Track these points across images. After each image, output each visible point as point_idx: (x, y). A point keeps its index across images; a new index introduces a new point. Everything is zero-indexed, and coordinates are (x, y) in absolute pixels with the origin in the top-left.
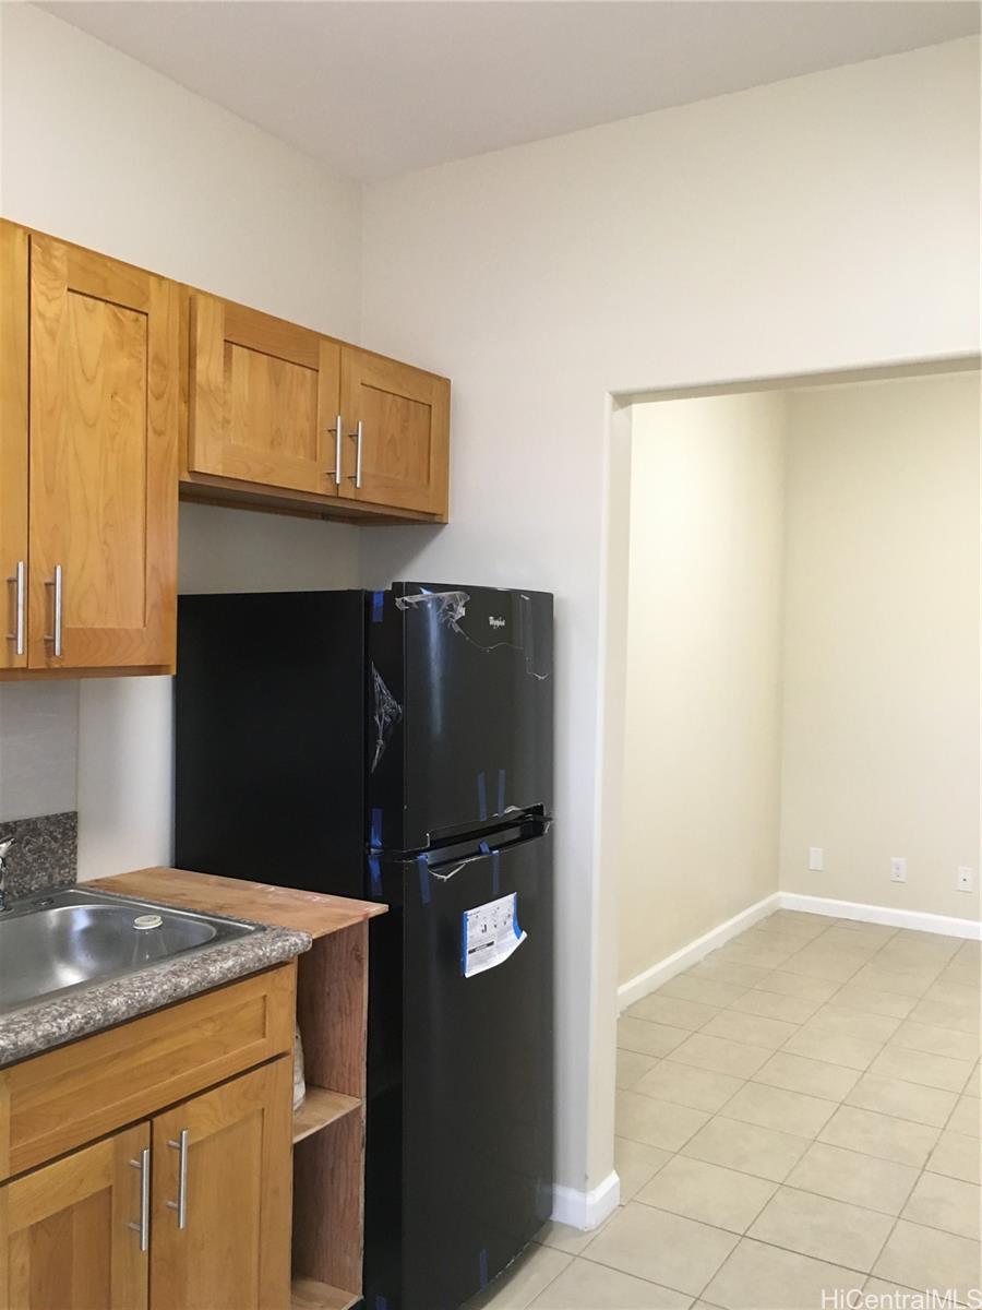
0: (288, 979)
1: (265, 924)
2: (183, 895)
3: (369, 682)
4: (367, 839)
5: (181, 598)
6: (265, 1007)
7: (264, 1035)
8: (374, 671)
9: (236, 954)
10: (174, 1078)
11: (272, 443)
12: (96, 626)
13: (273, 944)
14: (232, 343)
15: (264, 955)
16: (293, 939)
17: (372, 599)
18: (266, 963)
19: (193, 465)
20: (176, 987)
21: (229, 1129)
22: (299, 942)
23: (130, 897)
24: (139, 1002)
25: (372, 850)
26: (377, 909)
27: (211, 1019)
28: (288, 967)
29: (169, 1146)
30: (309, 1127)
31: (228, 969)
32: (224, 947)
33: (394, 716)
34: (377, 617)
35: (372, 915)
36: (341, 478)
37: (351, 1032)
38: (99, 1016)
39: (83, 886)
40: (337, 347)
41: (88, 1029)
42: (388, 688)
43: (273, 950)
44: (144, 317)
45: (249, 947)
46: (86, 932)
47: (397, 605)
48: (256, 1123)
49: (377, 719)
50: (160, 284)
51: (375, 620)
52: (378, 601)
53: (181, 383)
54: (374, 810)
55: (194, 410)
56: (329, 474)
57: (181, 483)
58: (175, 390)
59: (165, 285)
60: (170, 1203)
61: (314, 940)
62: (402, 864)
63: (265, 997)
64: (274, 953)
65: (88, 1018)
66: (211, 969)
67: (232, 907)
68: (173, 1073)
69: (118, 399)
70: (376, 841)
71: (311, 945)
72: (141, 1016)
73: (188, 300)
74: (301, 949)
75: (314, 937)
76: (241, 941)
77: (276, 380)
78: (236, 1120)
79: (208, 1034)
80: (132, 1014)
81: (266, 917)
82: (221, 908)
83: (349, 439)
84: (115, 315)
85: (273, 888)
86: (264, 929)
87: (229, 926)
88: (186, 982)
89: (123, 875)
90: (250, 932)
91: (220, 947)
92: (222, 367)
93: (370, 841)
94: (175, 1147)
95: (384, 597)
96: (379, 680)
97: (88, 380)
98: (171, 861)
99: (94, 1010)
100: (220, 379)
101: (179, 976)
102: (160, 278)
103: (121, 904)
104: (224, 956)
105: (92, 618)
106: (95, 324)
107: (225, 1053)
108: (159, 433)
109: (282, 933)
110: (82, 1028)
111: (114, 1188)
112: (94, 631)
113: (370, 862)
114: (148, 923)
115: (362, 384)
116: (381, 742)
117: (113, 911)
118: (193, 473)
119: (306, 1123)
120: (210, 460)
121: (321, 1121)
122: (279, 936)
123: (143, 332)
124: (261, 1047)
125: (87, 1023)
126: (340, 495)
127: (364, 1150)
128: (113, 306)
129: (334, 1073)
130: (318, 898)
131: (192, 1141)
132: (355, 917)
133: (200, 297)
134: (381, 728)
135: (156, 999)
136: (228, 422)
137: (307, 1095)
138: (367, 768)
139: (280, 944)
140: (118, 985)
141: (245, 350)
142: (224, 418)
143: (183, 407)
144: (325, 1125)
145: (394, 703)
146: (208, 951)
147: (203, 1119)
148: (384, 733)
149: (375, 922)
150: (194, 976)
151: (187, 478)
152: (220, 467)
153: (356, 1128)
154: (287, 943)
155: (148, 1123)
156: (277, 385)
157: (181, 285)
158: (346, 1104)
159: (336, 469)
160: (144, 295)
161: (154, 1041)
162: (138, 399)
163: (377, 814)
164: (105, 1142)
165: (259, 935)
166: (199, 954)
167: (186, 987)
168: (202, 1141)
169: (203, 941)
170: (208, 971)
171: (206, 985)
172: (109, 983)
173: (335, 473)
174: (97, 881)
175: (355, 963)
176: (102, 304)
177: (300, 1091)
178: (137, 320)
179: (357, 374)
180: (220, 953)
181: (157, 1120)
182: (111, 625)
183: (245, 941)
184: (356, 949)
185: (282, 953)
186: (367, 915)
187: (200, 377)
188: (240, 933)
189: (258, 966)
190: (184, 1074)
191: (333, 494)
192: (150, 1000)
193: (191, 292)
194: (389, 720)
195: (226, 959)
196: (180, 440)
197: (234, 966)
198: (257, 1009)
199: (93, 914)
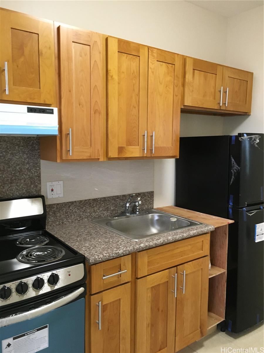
0: (208, 237)
1: (202, 223)
2: (179, 213)
3: (231, 161)
4: (228, 202)
5: (181, 138)
6: (203, 244)
7: (202, 250)
8: (232, 158)
9: (196, 229)
10: (182, 258)
11: (204, 96)
12: (161, 146)
13: (205, 228)
14: (195, 70)
15: (203, 230)
16: (210, 227)
17: (232, 138)
18: (204, 232)
19: (184, 103)
20: (183, 236)
21: (194, 272)
22: (212, 228)
23: (167, 213)
24: (175, 238)
25: (229, 206)
26: (231, 221)
27: (190, 245)
28: (208, 234)
29: (181, 274)
30: (213, 275)
31: (195, 233)
32: (193, 227)
33: (237, 170)
34: (233, 143)
35: (230, 223)
36: (222, 104)
37: (223, 253)
38: (166, 241)
39: (155, 209)
40: (222, 67)
41: (164, 243)
42: (236, 162)
43: (205, 229)
44: (174, 65)
45: (199, 228)
46: (157, 220)
47: (239, 139)
48: (200, 272)
49: (232, 171)
50: (178, 56)
51: (232, 144)
52: (234, 139)
53: (182, 82)
54: (231, 195)
55: (185, 89)
56: (218, 103)
57: (181, 108)
58: (180, 84)
59: (179, 56)
60: (181, 287)
61: (215, 228)
62: (239, 210)
63: (203, 241)
64: (205, 230)
65: (164, 241)
66: (191, 232)
67: (192, 217)
68: (182, 256)
69: (167, 88)
70: (231, 204)
71: (214, 229)
72: (175, 242)
73: (184, 59)
74: (212, 230)
75: (215, 227)
76: (197, 226)
77: (206, 78)
78: (196, 270)
79: (190, 248)
80: (173, 241)
81: (202, 221)
82: (189, 217)
83: (224, 93)
84: (167, 66)
85: (202, 214)
86: (202, 224)
87: (193, 222)
88: (185, 235)
89: (163, 207)
90: (198, 224)
91: (191, 227)
92: (192, 76)
93: (229, 204)
94: (182, 274)
95: (235, 137)
96: (233, 160)
97: (160, 84)
98: (174, 204)
99: (165, 239)
100: (192, 79)
101: (183, 233)
102: (178, 54)
103: (165, 214)
104: (193, 229)
105: (161, 144)
106: (162, 69)
107: (194, 253)
108: (176, 96)
109: (207, 225)
110: (163, 243)
111: (169, 282)
112: (161, 147)
113: (229, 209)
114: (174, 220)
115: (229, 77)
116: (233, 177)
117: (163, 216)
118: (185, 106)
119: (212, 273)
120: (188, 102)
121: (215, 274)
122: (206, 226)
123: (173, 69)
124: (202, 253)
125: (164, 242)
126: (221, 109)
127: (226, 283)
128: (167, 64)
129: (218, 263)
130: (214, 217)
131: (186, 274)
132: (226, 223)
133: (187, 58)
134: (233, 173)
135: (178, 238)
136: (193, 91)
137: (211, 267)
138: (229, 184)
139: (207, 228)
140: (169, 234)
141: (198, 71)
142: (192, 90)
143: (182, 88)
144: (216, 275)
145: (237, 166)
146: (189, 228)
147: (188, 269)
148: (234, 174)
149: (230, 225)
150: (187, 234)
151: (183, 107)
152: (191, 103)
153: (224, 277)
154: (208, 228)
155: (176, 267)
156: (206, 80)
157: (183, 55)
158: (221, 271)
159: (220, 102)
160: (174, 59)
161: (178, 248)
162: (172, 87)
163: (231, 196)
164: (167, 270)
165: (201, 225)
166: (187, 228)
167: (185, 236)
168: (188, 274)
169: (186, 225)
170: (190, 233)
171: (189, 236)
172: (167, 233)
173: (220, 103)
174: (158, 208)
175: (224, 235)
176: (164, 63)
177: (210, 265)
178: (172, 66)
179: (227, 74)
180: (192, 228)
181: (178, 267)
182: (165, 146)
183: (198, 226)
184: (225, 231)
185: (207, 230)
186: (228, 223)
187: (187, 80)
188: (196, 224)
189: (202, 233)
190: (184, 257)
191: (219, 109)
192: (177, 238)
193: (185, 57)
194: (236, 171)
195: (194, 230)
196: (181, 97)
197: (196, 232)
198: (201, 243)
199: (159, 216)
